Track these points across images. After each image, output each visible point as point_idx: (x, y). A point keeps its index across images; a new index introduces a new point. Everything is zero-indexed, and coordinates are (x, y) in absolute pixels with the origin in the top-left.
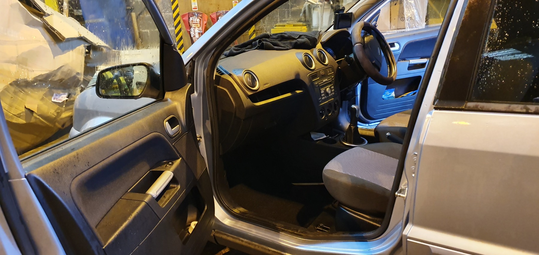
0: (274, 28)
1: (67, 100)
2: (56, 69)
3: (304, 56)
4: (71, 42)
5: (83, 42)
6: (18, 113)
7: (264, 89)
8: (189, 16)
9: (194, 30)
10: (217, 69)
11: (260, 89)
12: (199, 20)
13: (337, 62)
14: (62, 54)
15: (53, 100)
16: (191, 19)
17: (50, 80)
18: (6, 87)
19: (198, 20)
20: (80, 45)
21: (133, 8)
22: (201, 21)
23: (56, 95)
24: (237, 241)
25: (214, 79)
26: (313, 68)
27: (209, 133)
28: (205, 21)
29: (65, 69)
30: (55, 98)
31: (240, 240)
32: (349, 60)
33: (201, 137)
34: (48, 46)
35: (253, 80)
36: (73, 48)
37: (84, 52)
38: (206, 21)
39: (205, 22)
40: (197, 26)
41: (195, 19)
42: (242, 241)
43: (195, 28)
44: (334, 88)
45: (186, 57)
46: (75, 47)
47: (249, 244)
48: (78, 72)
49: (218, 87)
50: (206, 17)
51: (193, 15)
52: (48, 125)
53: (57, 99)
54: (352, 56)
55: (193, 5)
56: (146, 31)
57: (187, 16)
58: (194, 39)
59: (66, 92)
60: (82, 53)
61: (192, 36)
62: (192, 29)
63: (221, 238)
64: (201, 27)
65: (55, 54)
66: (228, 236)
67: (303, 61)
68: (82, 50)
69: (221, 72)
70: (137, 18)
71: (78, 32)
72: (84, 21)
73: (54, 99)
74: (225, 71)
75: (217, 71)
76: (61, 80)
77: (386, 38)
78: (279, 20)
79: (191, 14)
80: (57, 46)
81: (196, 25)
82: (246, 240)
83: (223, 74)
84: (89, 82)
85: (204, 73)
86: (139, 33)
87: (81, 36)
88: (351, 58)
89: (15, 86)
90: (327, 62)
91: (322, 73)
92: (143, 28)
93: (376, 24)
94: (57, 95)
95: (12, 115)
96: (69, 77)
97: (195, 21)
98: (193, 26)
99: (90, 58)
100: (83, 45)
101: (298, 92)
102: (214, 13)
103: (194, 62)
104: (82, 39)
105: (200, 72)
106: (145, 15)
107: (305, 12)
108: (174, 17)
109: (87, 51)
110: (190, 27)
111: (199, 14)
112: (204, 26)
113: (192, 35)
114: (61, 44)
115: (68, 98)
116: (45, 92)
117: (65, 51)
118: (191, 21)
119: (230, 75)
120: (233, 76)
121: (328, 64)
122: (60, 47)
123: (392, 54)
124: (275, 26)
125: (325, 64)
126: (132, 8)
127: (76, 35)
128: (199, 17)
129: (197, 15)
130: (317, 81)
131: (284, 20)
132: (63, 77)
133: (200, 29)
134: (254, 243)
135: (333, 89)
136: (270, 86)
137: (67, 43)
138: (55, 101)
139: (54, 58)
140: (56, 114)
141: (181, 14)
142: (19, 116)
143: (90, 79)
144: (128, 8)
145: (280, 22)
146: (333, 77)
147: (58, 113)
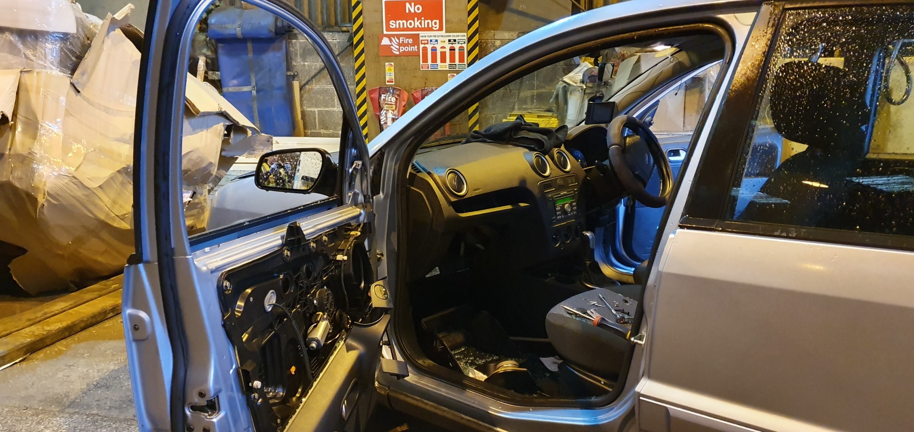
0: (508, 118)
1: (189, 201)
3: (536, 156)
4: (206, 118)
5: (223, 119)
6: (122, 214)
7: (473, 195)
8: (379, 93)
9: (385, 113)
10: (413, 165)
11: (467, 195)
12: (395, 99)
13: (585, 170)
14: (193, 134)
16: (383, 97)
18: (112, 175)
19: (393, 99)
20: (218, 124)
21: (296, 74)
22: (398, 101)
24: (420, 404)
25: (408, 177)
26: (547, 173)
27: (395, 250)
28: (404, 101)
29: (194, 156)
31: (423, 402)
32: (601, 168)
33: (382, 255)
35: (460, 183)
36: (208, 127)
37: (222, 134)
38: (406, 100)
39: (404, 103)
40: (392, 107)
41: (390, 98)
42: (427, 404)
43: (387, 110)
44: (577, 205)
45: (373, 146)
46: (212, 126)
47: (436, 408)
48: (211, 161)
49: (412, 188)
50: (405, 95)
51: (386, 91)
54: (607, 162)
55: (388, 76)
56: (313, 109)
57: (378, 90)
58: (384, 126)
59: (190, 190)
60: (219, 134)
61: (382, 123)
62: (383, 112)
63: (398, 400)
64: (397, 110)
66: (408, 397)
67: (534, 164)
68: (220, 130)
69: (418, 169)
70: (301, 89)
71: (219, 104)
72: (222, 88)
74: (424, 169)
75: (412, 168)
77: (661, 143)
78: (516, 107)
79: (384, 90)
80: (187, 122)
81: (389, 106)
82: (432, 403)
83: (420, 172)
84: (220, 179)
85: (394, 169)
86: (303, 113)
87: (222, 110)
88: (606, 165)
89: (124, 175)
90: (569, 168)
91: (559, 182)
92: (308, 106)
93: (652, 120)
95: (114, 215)
96: (198, 168)
97: (389, 100)
98: (385, 108)
99: (229, 143)
100: (222, 124)
101: (522, 205)
102: (419, 91)
103: (384, 154)
104: (224, 115)
105: (390, 167)
106: (314, 85)
107: (557, 96)
108: (357, 93)
109: (226, 132)
110: (381, 109)
111: (396, 90)
112: (402, 107)
113: (382, 120)
114: (193, 120)
115: (191, 198)
117: (197, 130)
118: (382, 100)
119: (429, 173)
120: (432, 175)
121: (569, 172)
122: (190, 124)
123: (668, 166)
124: (510, 116)
125: (565, 170)
126: (294, 75)
127: (216, 110)
128: (396, 94)
129: (393, 91)
130: (550, 192)
131: (524, 107)
133: (395, 113)
134: (442, 407)
135: (574, 206)
136: (482, 193)
137: (201, 120)
141: (368, 89)
142: (123, 218)
143: (223, 175)
144: (289, 73)
145: (519, 109)
146: (576, 189)
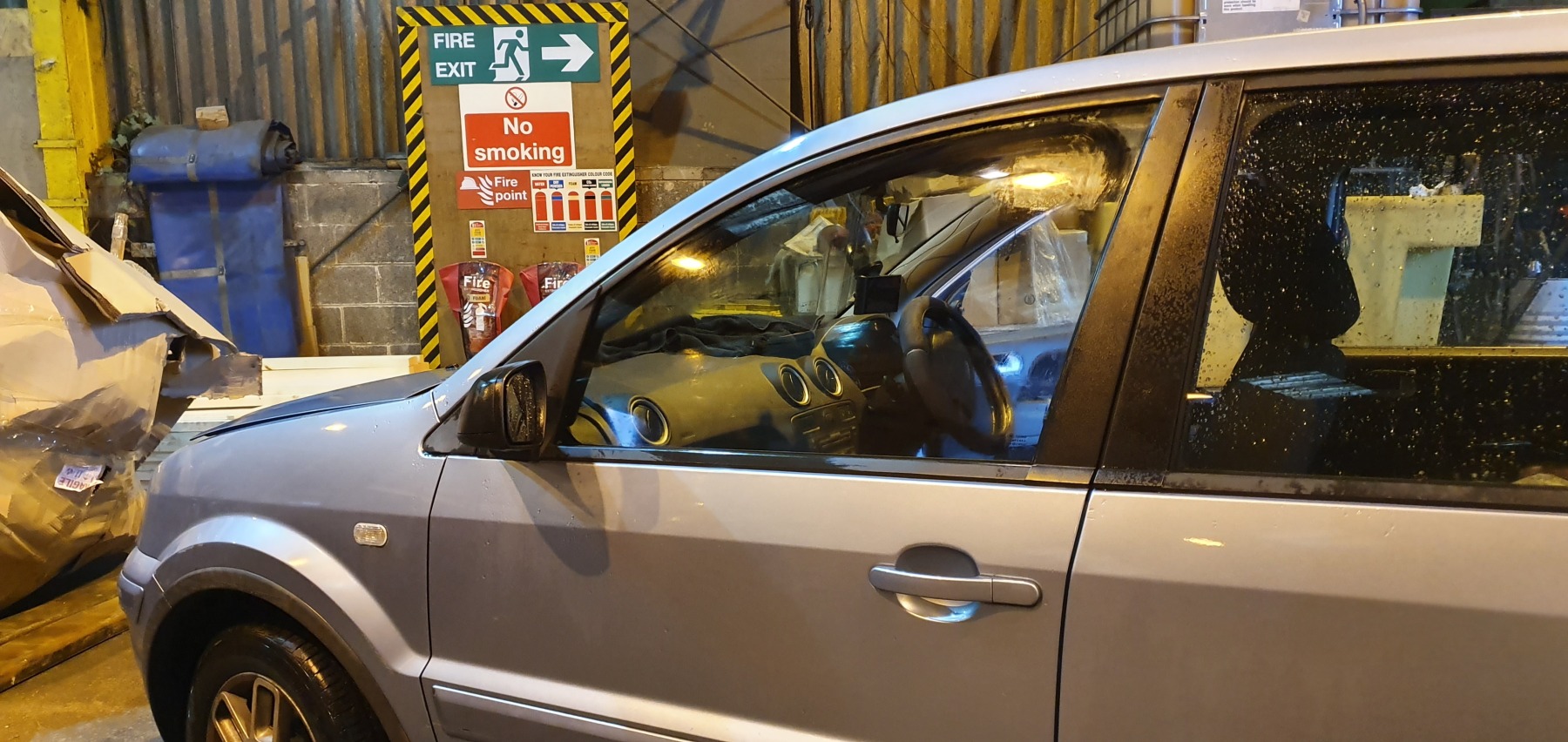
1: (98, 486)
2: (80, 398)
3: (783, 372)
4: (131, 325)
5: (165, 326)
8: (460, 273)
9: (472, 308)
11: (671, 444)
12: (489, 283)
13: (864, 393)
14: (104, 358)
15: (57, 485)
16: (467, 279)
17: (57, 427)
19: (486, 284)
20: (156, 336)
21: (302, 243)
22: (495, 287)
23: (70, 471)
26: (803, 402)
28: (506, 286)
29: (107, 398)
30: (64, 479)
32: (892, 389)
34: (66, 335)
35: (656, 422)
36: (135, 342)
37: (164, 355)
38: (510, 286)
39: (505, 291)
40: (483, 298)
41: (479, 281)
43: (476, 304)
46: (142, 341)
48: (141, 408)
50: (508, 277)
51: (472, 269)
52: (30, 555)
53: (70, 480)
54: (901, 379)
55: (475, 245)
56: (334, 306)
57: (458, 269)
59: (98, 464)
60: (159, 355)
61: (466, 326)
62: (468, 307)
64: (494, 302)
65: (84, 356)
67: (780, 383)
68: (160, 349)
70: (312, 270)
71: (157, 299)
72: (158, 273)
73: (63, 482)
76: (89, 429)
79: (466, 268)
80: (92, 334)
81: (478, 296)
84: (159, 442)
86: (317, 314)
87: (164, 310)
88: (899, 383)
90: (839, 389)
91: (827, 416)
92: (325, 300)
93: (960, 306)
94: (72, 471)
96: (115, 420)
97: (479, 286)
98: (471, 300)
99: (177, 372)
100: (164, 335)
102: (532, 268)
104: (166, 319)
106: (336, 263)
108: (417, 274)
109: (170, 352)
110: (463, 301)
111: (490, 268)
112: (502, 300)
113: (465, 322)
114: (105, 331)
115: (101, 479)
116: (39, 461)
117: (113, 350)
118: (465, 285)
121: (841, 397)
122: (100, 338)
123: (1001, 382)
125: (834, 394)
126: (299, 245)
127: (152, 308)
128: (490, 275)
129: (485, 270)
130: (812, 435)
132: (97, 419)
133: (489, 308)
136: (696, 441)
137: (122, 328)
138: (64, 486)
139: (79, 367)
140: (59, 526)
141: (438, 267)
143: (163, 432)
144: (288, 243)
146: (853, 428)
147: (66, 522)
